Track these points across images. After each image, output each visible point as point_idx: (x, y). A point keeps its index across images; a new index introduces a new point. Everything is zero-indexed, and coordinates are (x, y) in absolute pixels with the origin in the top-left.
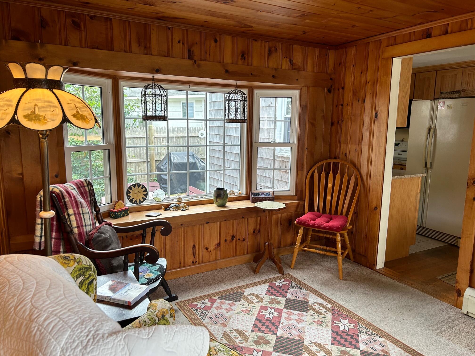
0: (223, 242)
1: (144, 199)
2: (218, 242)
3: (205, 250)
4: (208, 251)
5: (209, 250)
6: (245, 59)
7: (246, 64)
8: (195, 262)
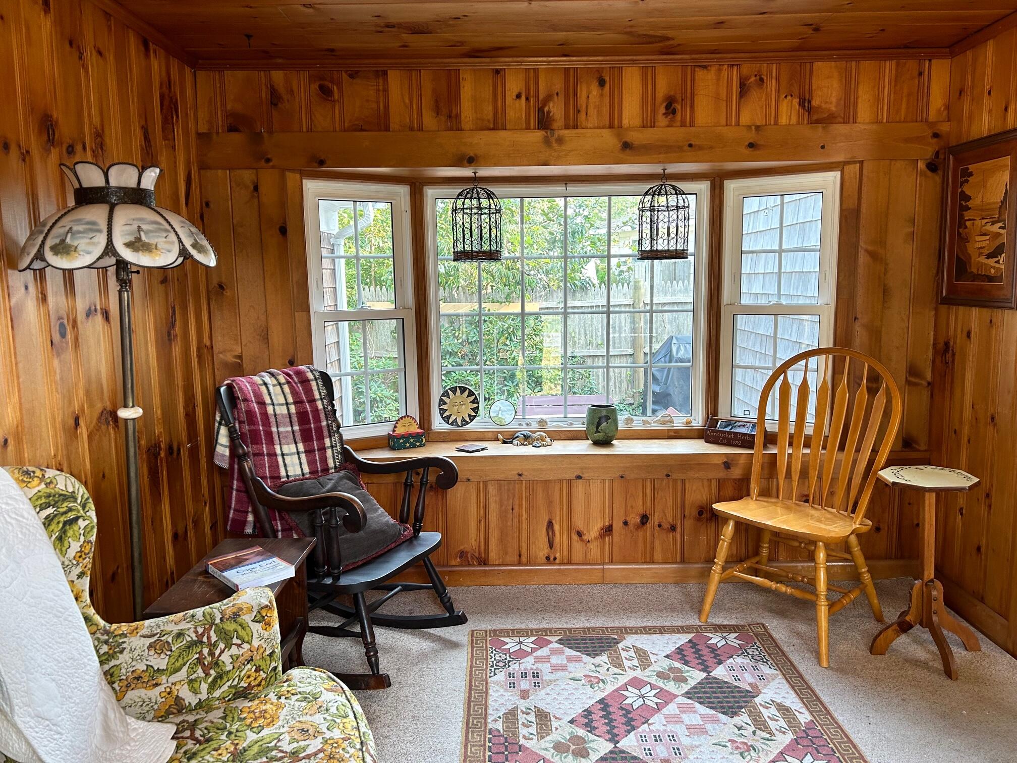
0: (618, 526)
1: (472, 418)
2: (607, 524)
3: (575, 537)
4: (582, 540)
5: (585, 537)
6: (674, 112)
7: (679, 124)
8: (552, 559)
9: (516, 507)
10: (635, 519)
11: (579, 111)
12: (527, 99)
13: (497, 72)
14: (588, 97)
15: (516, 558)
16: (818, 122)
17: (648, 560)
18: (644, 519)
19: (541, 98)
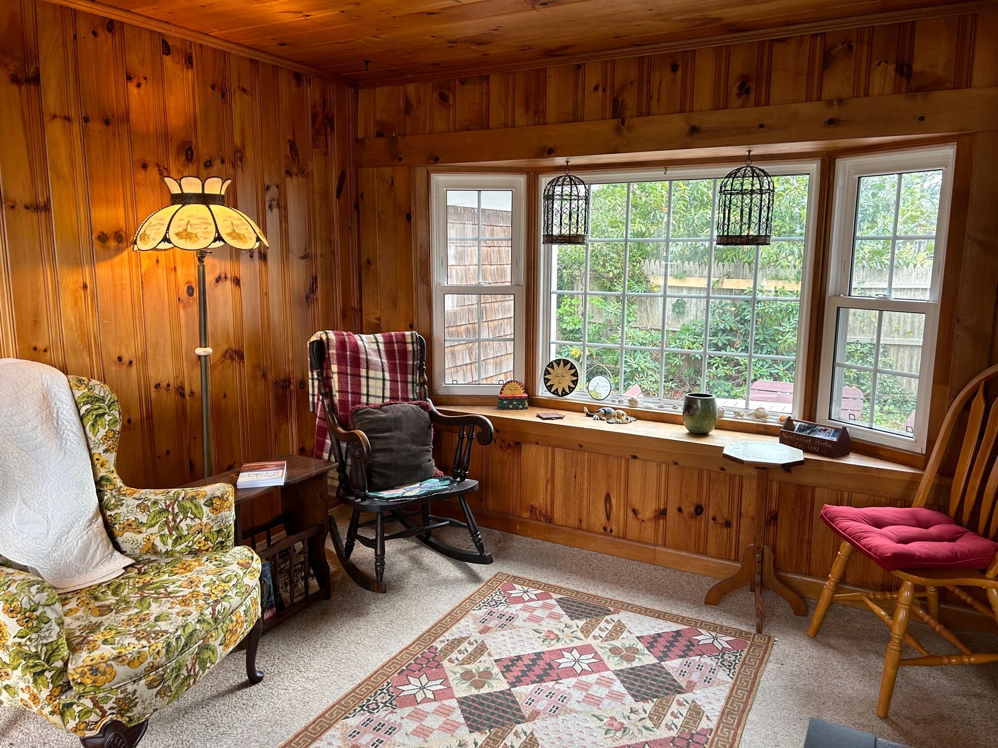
0: (672, 511)
1: (571, 389)
2: (662, 507)
3: (631, 514)
4: (637, 518)
5: (640, 516)
6: (748, 91)
7: (752, 104)
8: (608, 530)
9: (578, 475)
10: (689, 509)
11: (651, 98)
12: (604, 90)
13: (579, 67)
14: (661, 83)
15: (577, 523)
16: (918, 89)
17: (701, 551)
18: (699, 510)
19: (617, 86)
